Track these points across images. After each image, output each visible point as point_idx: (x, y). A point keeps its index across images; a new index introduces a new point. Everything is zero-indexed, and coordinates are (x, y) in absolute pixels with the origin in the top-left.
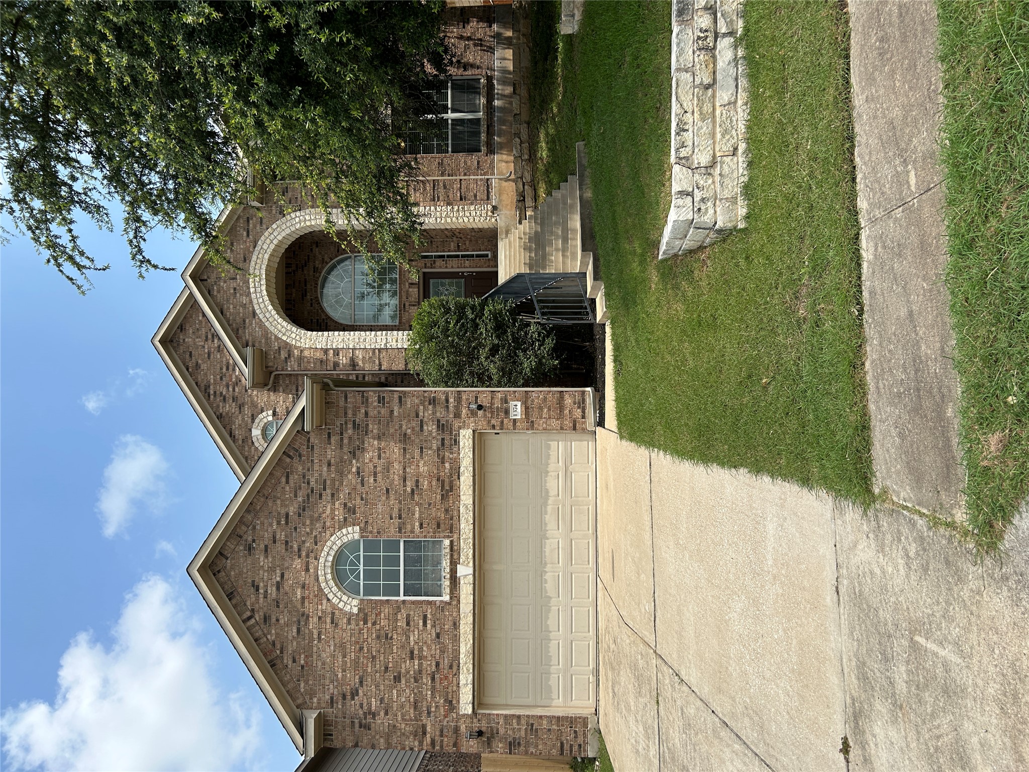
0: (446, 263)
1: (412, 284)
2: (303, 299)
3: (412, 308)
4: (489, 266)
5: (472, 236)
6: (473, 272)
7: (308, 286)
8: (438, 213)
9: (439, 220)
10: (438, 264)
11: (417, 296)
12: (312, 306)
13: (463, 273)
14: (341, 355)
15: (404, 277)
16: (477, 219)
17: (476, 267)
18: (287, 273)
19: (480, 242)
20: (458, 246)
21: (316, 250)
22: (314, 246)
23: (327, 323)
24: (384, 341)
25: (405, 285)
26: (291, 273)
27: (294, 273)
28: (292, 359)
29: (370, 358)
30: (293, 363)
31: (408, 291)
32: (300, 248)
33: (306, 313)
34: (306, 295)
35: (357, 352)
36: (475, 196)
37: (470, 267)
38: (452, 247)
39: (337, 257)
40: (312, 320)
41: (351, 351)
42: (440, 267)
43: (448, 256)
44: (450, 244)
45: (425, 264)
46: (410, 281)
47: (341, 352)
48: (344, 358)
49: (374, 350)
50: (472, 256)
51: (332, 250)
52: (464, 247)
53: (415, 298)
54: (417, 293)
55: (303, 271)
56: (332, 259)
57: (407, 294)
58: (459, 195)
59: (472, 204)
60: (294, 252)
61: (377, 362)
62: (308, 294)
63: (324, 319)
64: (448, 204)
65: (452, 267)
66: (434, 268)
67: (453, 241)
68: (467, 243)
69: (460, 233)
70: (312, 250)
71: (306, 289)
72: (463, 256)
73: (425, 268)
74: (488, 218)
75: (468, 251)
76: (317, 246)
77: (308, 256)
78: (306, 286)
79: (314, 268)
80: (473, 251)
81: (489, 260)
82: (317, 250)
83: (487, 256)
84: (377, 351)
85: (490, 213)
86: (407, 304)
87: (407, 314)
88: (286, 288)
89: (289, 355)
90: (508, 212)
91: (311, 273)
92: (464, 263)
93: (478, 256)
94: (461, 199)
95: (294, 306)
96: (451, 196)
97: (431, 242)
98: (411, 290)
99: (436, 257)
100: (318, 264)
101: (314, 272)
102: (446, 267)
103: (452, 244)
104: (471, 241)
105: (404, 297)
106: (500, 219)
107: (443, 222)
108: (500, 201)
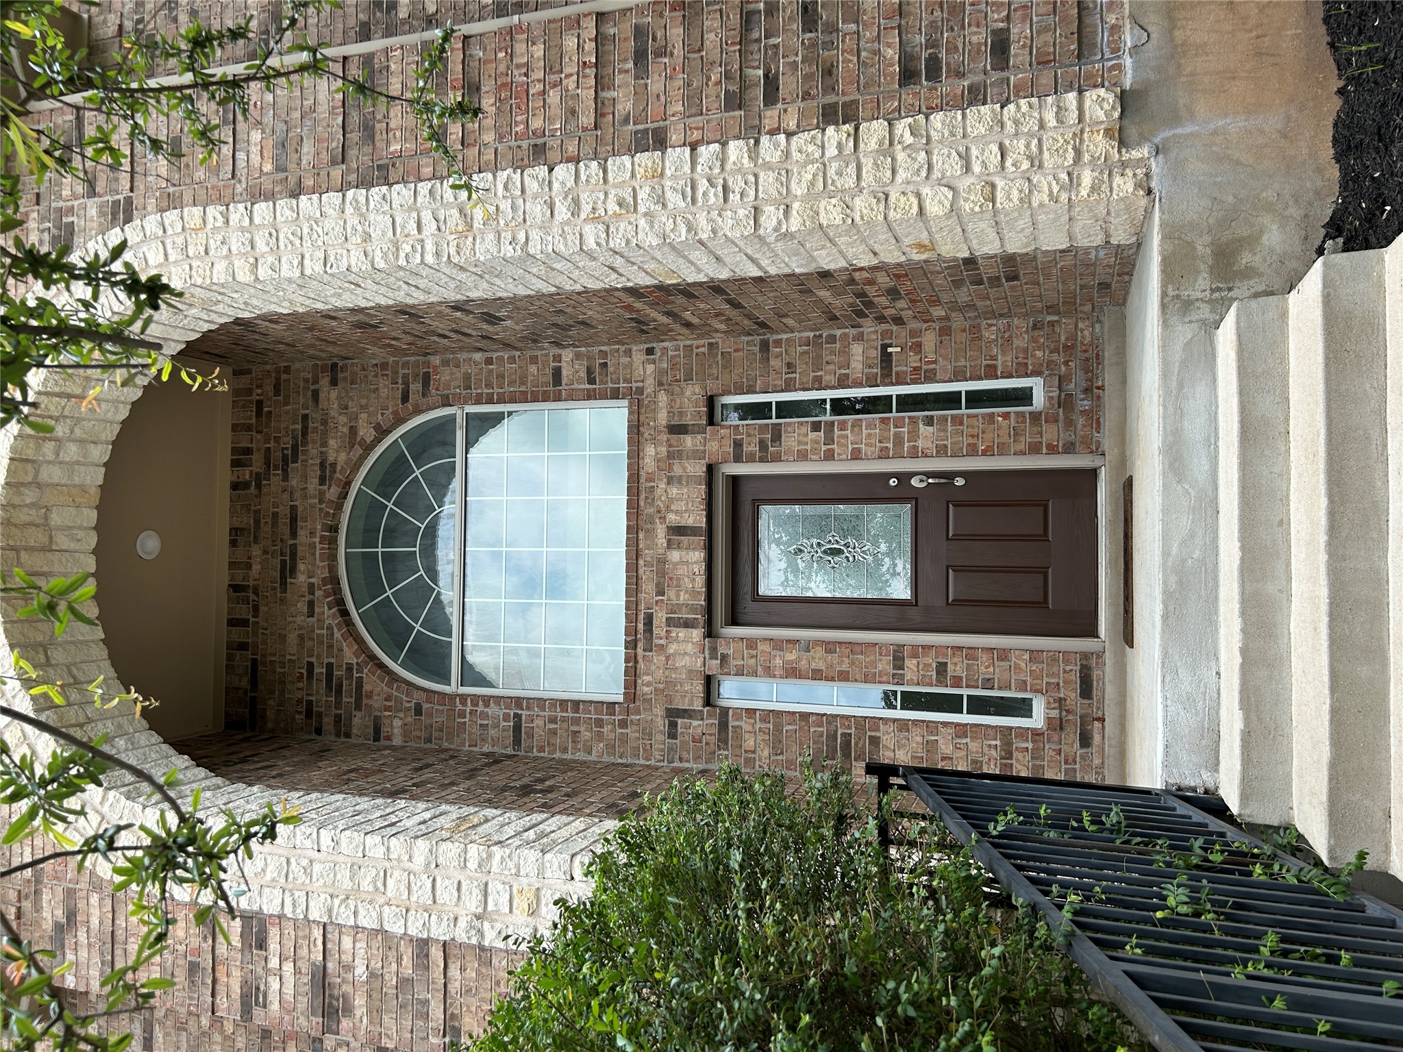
0: (829, 440)
1: (679, 530)
2: (284, 583)
3: (682, 633)
4: (1034, 449)
5: (954, 307)
6: (950, 475)
7: (302, 534)
8: (768, 180)
9: (771, 217)
10: (790, 441)
11: (700, 582)
12: (311, 614)
13: (904, 477)
14: (273, 946)
15: (651, 501)
16: (1009, 194)
17: (973, 451)
18: (235, 486)
19: (989, 335)
20: (886, 358)
21: (331, 397)
22: (325, 382)
23: (360, 682)
24: (472, 903)
25: (651, 533)
26: (246, 485)
27: (259, 486)
28: (82, 936)
29: (404, 983)
30: (83, 953)
31: (662, 561)
32: (277, 391)
33: (292, 638)
34: (293, 570)
35: (347, 942)
36: (1000, 47)
37: (942, 451)
38: (857, 366)
39: (402, 421)
40: (310, 666)
41: (317, 933)
42: (803, 456)
43: (840, 407)
44: (845, 351)
45: (738, 445)
46: (672, 518)
47: (273, 934)
48: (288, 967)
49: (422, 946)
50: (950, 400)
51: (384, 392)
52: (913, 360)
53: (694, 593)
54: (699, 568)
55: (286, 478)
56: (383, 432)
57: (662, 573)
58: (892, 53)
59: (976, 96)
60: (260, 404)
61: (437, 1012)
62: (301, 567)
63: (349, 668)
64: (830, 116)
65: (856, 456)
66: (777, 458)
67: (860, 338)
68: (929, 340)
69: (893, 293)
70: (316, 394)
71: (294, 548)
72: (908, 403)
73: (738, 459)
74: (1087, 178)
75: (930, 378)
76: (334, 382)
77: (305, 417)
78: (294, 534)
79: (322, 465)
80: (959, 376)
81: (1036, 417)
82: (334, 395)
83: (1024, 396)
84: (436, 954)
85: (1098, 144)
86: (660, 617)
87: (659, 659)
88: (233, 543)
89: (71, 915)
90: (1235, 125)
91: (313, 485)
92: (914, 435)
93: (976, 399)
94: (908, 76)
95: (256, 609)
96: (846, 65)
97: (765, 346)
98: (675, 556)
99: (785, 409)
100: (337, 453)
101: (322, 480)
102: (830, 456)
103: (857, 349)
104: (945, 331)
105: (648, 588)
106: (1176, 172)
107: (795, 224)
108: (1176, 52)
